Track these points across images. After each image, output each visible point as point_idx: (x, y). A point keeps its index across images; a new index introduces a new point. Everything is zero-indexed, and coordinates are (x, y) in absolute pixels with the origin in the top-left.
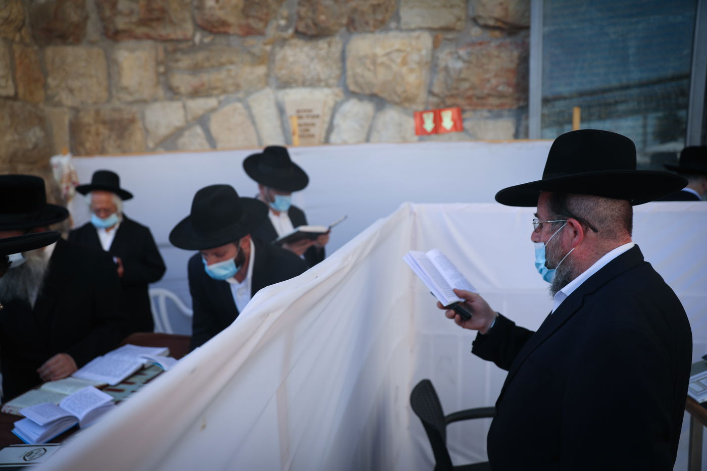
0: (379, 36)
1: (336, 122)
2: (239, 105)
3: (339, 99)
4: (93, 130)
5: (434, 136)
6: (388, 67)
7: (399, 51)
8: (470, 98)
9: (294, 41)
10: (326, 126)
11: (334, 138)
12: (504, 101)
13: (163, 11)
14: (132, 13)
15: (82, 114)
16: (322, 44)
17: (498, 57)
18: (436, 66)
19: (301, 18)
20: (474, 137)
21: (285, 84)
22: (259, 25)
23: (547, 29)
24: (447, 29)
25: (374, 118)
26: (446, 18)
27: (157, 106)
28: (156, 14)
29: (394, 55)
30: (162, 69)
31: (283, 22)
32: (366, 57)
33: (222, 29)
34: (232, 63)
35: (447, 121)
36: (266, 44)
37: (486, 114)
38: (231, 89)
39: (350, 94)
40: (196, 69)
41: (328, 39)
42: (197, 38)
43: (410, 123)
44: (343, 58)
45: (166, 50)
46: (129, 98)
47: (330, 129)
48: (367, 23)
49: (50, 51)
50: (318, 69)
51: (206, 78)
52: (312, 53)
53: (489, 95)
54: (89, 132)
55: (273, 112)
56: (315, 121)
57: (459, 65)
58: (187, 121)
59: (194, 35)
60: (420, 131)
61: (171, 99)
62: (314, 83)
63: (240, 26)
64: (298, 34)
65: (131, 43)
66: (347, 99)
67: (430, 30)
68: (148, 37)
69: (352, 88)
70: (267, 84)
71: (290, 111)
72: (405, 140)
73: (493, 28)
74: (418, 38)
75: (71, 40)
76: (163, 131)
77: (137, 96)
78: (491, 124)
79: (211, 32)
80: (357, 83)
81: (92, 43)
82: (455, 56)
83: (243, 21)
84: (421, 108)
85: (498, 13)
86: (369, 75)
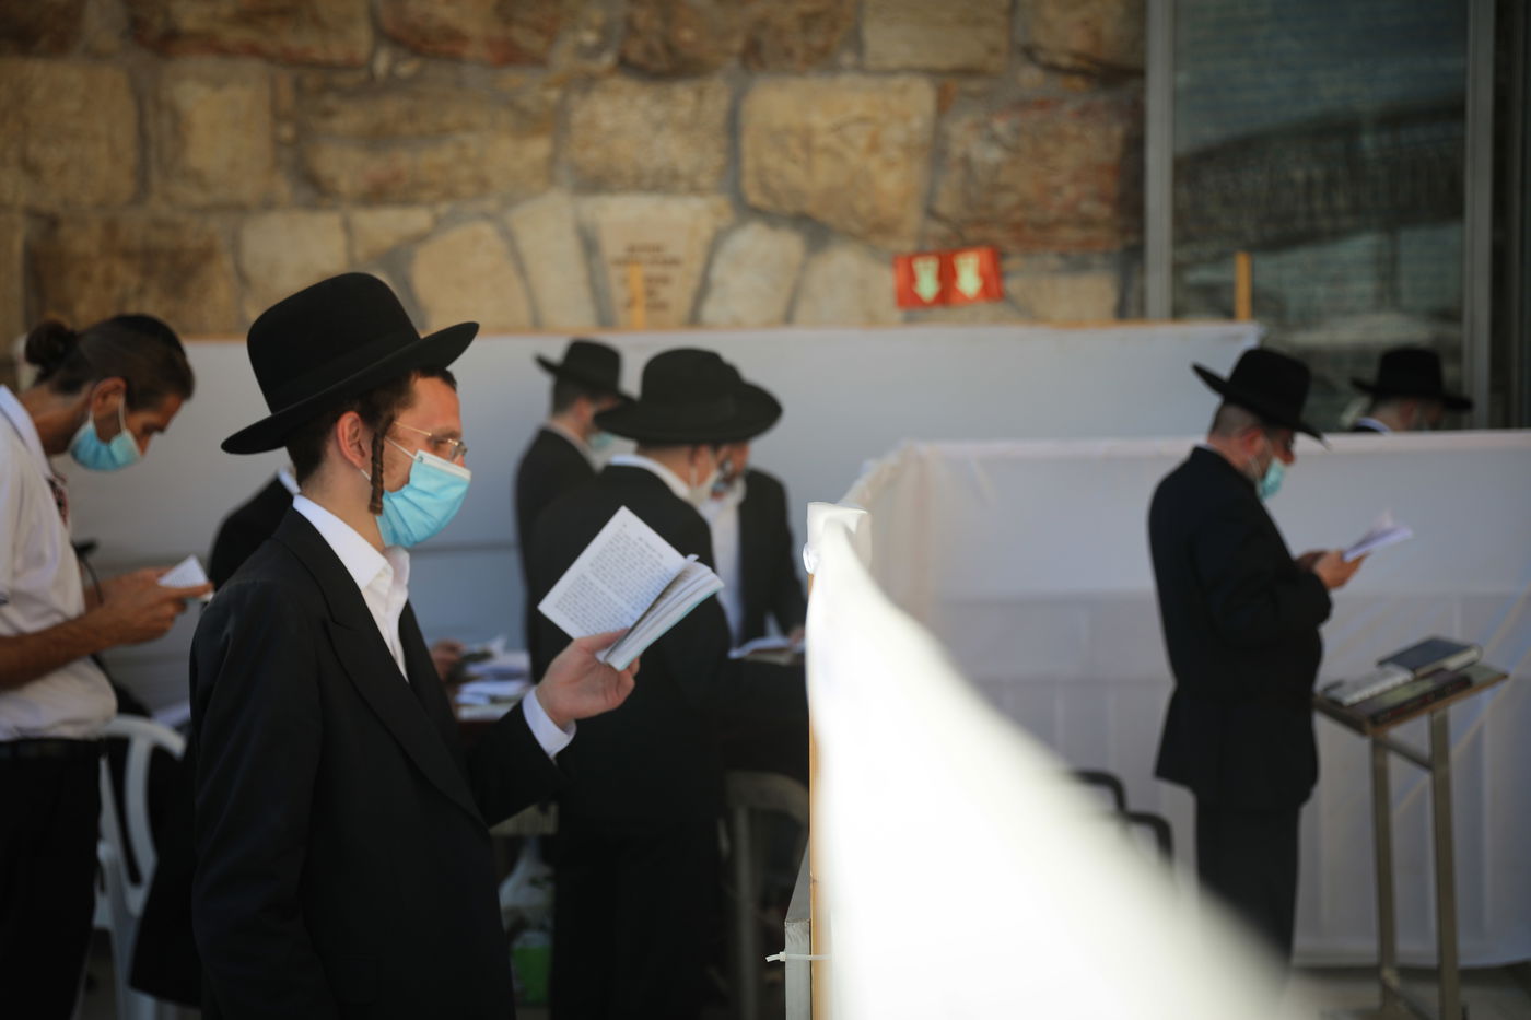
0: (816, 82)
1: (716, 274)
2: (487, 230)
3: (722, 223)
4: (97, 271)
5: (939, 312)
6: (838, 157)
7: (862, 120)
8: (1018, 226)
9: (617, 82)
10: (693, 284)
11: (710, 311)
12: (1093, 233)
15: (63, 232)
16: (684, 93)
17: (1078, 138)
18: (944, 153)
19: (631, 28)
20: (1029, 314)
21: (596, 183)
22: (536, 43)
23: (1183, 78)
24: (967, 72)
25: (804, 267)
26: (965, 47)
27: (276, 221)
29: (852, 131)
30: (287, 132)
31: (590, 38)
32: (788, 131)
33: (445, 47)
34: (468, 127)
35: (969, 279)
36: (547, 86)
37: (1053, 262)
38: (468, 189)
39: (746, 212)
40: (377, 139)
41: (697, 82)
42: (382, 63)
43: (886, 281)
44: (733, 127)
45: (298, 87)
46: (198, 198)
47: (703, 291)
48: (789, 53)
50: (672, 150)
51: (404, 160)
52: (658, 112)
53: (1059, 222)
54: (86, 277)
55: (569, 247)
56: (673, 272)
57: (994, 155)
58: (351, 260)
59: (372, 56)
60: (908, 298)
61: (312, 206)
62: (664, 183)
63: (489, 42)
64: (625, 65)
65: (209, 64)
66: (740, 224)
67: (931, 73)
68: (253, 51)
69: (755, 197)
70: (551, 180)
71: (612, 247)
72: (872, 320)
73: (1070, 72)
74: (904, 90)
75: (42, 45)
77: (222, 194)
78: (1065, 284)
79: (416, 51)
80: (765, 188)
81: (96, 56)
82: (985, 133)
83: (498, 32)
84: (908, 246)
85: (1079, 41)
86: (795, 174)
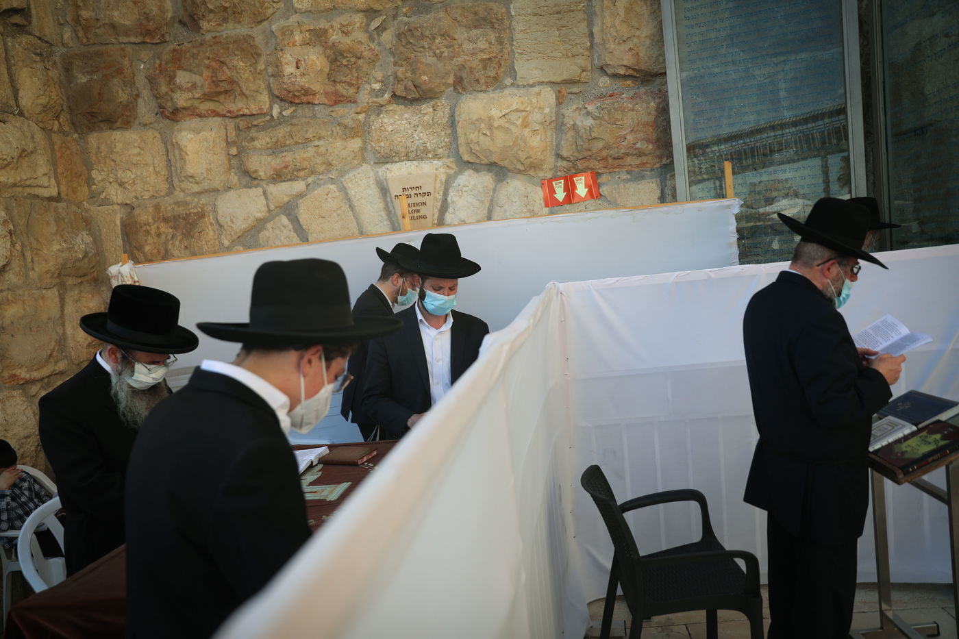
0: (493, 95)
1: (449, 199)
2: (333, 187)
3: (451, 172)
4: (153, 229)
5: (566, 206)
6: (507, 130)
7: (517, 110)
8: (604, 159)
9: (391, 107)
10: (439, 204)
11: (448, 217)
12: (645, 159)
13: (232, 82)
14: (194, 86)
15: (137, 212)
16: (426, 108)
17: (633, 110)
18: (563, 124)
19: (398, 80)
20: (614, 204)
21: (386, 159)
22: (350, 92)
23: (685, 74)
24: (571, 82)
25: (494, 190)
26: (569, 69)
27: (232, 194)
28: (224, 86)
29: (513, 117)
30: (234, 151)
31: (377, 86)
32: (480, 120)
33: (304, 99)
34: (319, 138)
35: (581, 190)
36: (358, 112)
37: (625, 176)
38: (321, 169)
39: (463, 165)
40: (276, 148)
41: (433, 103)
42: (275, 111)
43: (539, 194)
44: (452, 123)
45: (237, 128)
46: (196, 188)
47: (444, 208)
48: (478, 81)
49: (93, 139)
50: (423, 137)
51: (289, 157)
52: (415, 120)
53: (627, 154)
54: (148, 232)
55: (374, 191)
56: (426, 199)
57: (590, 122)
58: (269, 211)
59: (271, 108)
60: (551, 202)
61: (248, 187)
62: (421, 154)
63: (326, 94)
64: (396, 98)
65: (195, 122)
66: (460, 172)
67: (552, 83)
68: (216, 114)
69: (466, 157)
70: (364, 160)
71: (395, 189)
72: (533, 214)
73: (625, 77)
74: (539, 94)
75: (119, 124)
76: (241, 225)
77: (205, 185)
78: (632, 187)
79: (291, 103)
80: (471, 151)
81: (145, 126)
82: (584, 111)
83: (330, 88)
84: (549, 175)
85: (628, 60)
86: (485, 142)
